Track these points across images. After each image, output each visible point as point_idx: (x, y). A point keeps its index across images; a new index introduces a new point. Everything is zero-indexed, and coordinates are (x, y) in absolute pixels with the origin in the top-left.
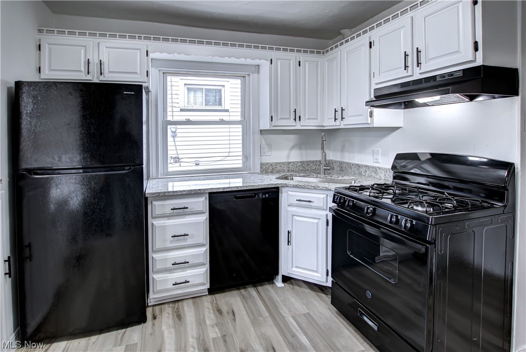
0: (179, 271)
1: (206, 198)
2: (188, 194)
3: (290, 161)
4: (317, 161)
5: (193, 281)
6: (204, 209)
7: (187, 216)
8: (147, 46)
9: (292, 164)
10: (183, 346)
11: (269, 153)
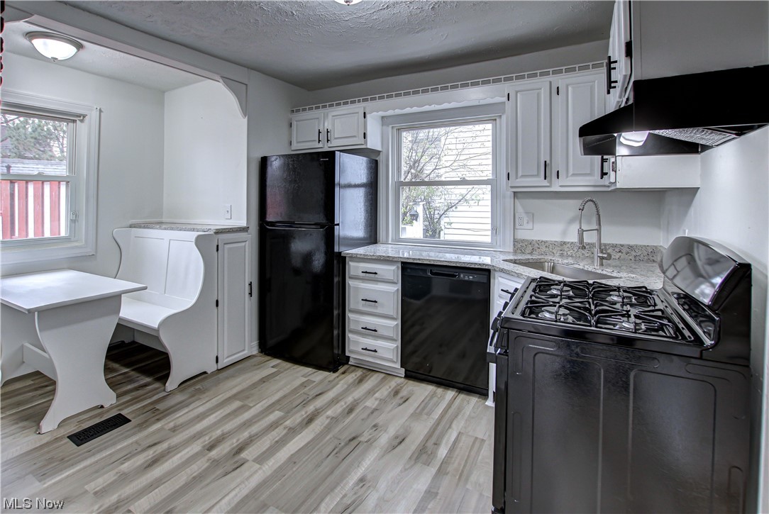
0: (371, 338)
1: (398, 267)
2: (377, 259)
3: (567, 240)
4: (622, 246)
5: (381, 353)
6: (396, 278)
7: (379, 283)
8: (364, 108)
9: (569, 245)
10: (340, 398)
11: (530, 226)
